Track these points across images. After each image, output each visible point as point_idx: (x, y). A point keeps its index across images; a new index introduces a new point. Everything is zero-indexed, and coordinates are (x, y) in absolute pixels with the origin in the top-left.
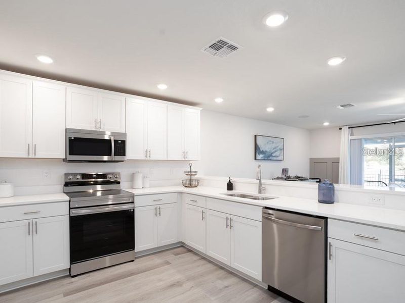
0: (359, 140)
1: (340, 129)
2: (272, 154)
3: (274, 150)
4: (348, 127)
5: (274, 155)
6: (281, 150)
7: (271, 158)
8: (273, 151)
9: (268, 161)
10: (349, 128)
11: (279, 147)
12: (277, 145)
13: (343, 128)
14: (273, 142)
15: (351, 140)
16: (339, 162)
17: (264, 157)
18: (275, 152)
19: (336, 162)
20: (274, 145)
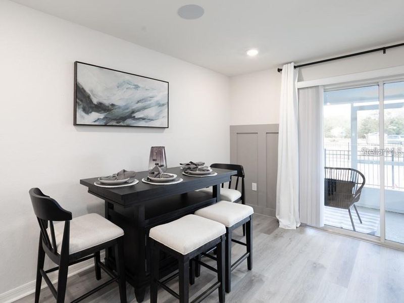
0: (314, 89)
1: (280, 70)
2: (133, 112)
3: (140, 105)
4: (293, 65)
5: (137, 115)
6: (160, 105)
7: (129, 122)
8: (135, 106)
10: (295, 67)
11: (155, 99)
12: (150, 94)
13: (284, 68)
14: (137, 87)
15: (298, 89)
16: (278, 133)
17: (105, 118)
18: (144, 108)
19: (273, 132)
20: (138, 95)
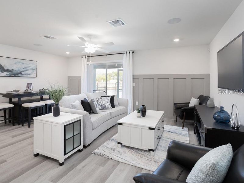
1: (82, 57)
2: (21, 72)
3: (24, 69)
5: (23, 73)
6: (33, 69)
8: (22, 70)
9: (15, 77)
10: (87, 57)
11: (31, 67)
12: (29, 66)
14: (23, 63)
15: (87, 64)
17: (10, 74)
18: (26, 71)
20: (24, 66)
